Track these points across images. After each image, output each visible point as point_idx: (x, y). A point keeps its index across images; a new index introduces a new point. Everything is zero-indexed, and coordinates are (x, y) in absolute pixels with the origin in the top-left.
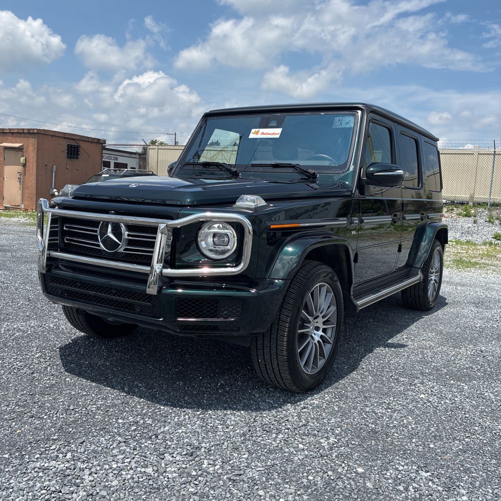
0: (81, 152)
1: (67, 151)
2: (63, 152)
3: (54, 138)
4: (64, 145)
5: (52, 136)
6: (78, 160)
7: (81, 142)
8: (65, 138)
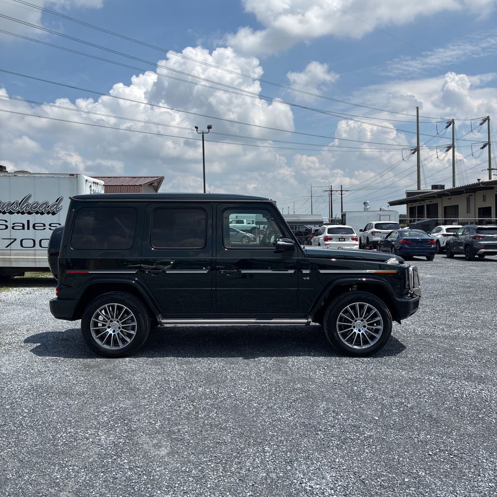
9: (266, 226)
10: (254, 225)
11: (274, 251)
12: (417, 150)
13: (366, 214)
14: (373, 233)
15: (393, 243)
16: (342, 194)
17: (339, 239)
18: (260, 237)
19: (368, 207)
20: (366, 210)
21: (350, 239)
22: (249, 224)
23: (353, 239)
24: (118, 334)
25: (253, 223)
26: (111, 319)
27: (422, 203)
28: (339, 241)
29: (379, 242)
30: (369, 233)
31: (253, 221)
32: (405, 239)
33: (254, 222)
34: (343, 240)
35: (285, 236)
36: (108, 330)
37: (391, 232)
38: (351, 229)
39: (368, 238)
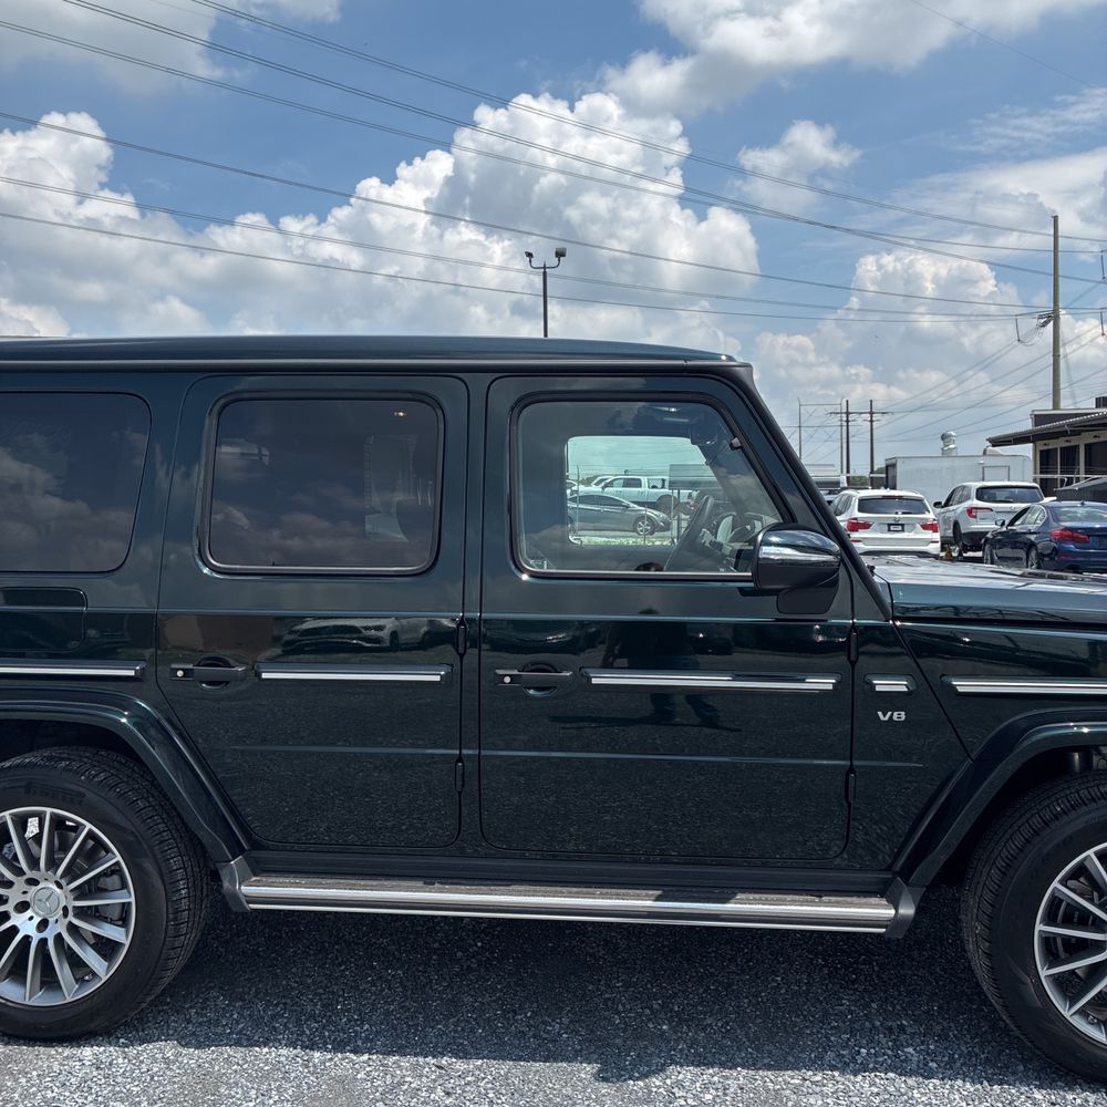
9: (695, 494)
10: (666, 491)
11: (741, 590)
12: (1054, 317)
13: (946, 463)
14: (970, 511)
15: (1033, 537)
16: (872, 421)
17: (889, 525)
18: (679, 520)
19: (951, 446)
20: (946, 453)
21: (918, 526)
22: (654, 487)
23: (925, 527)
24: (59, 938)
25: (663, 487)
26: (30, 874)
27: (1074, 441)
28: (889, 530)
29: (989, 536)
30: (959, 511)
31: (663, 481)
32: (1067, 529)
33: (667, 484)
34: (900, 528)
35: (793, 519)
36: (17, 920)
37: (1025, 511)
38: (920, 500)
39: (956, 525)
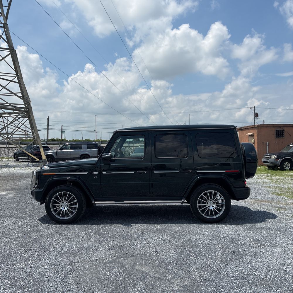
0: (285, 133)
1: (276, 134)
2: (273, 134)
3: (267, 128)
4: (274, 131)
5: (266, 127)
6: (283, 138)
7: (285, 128)
8: (274, 127)
